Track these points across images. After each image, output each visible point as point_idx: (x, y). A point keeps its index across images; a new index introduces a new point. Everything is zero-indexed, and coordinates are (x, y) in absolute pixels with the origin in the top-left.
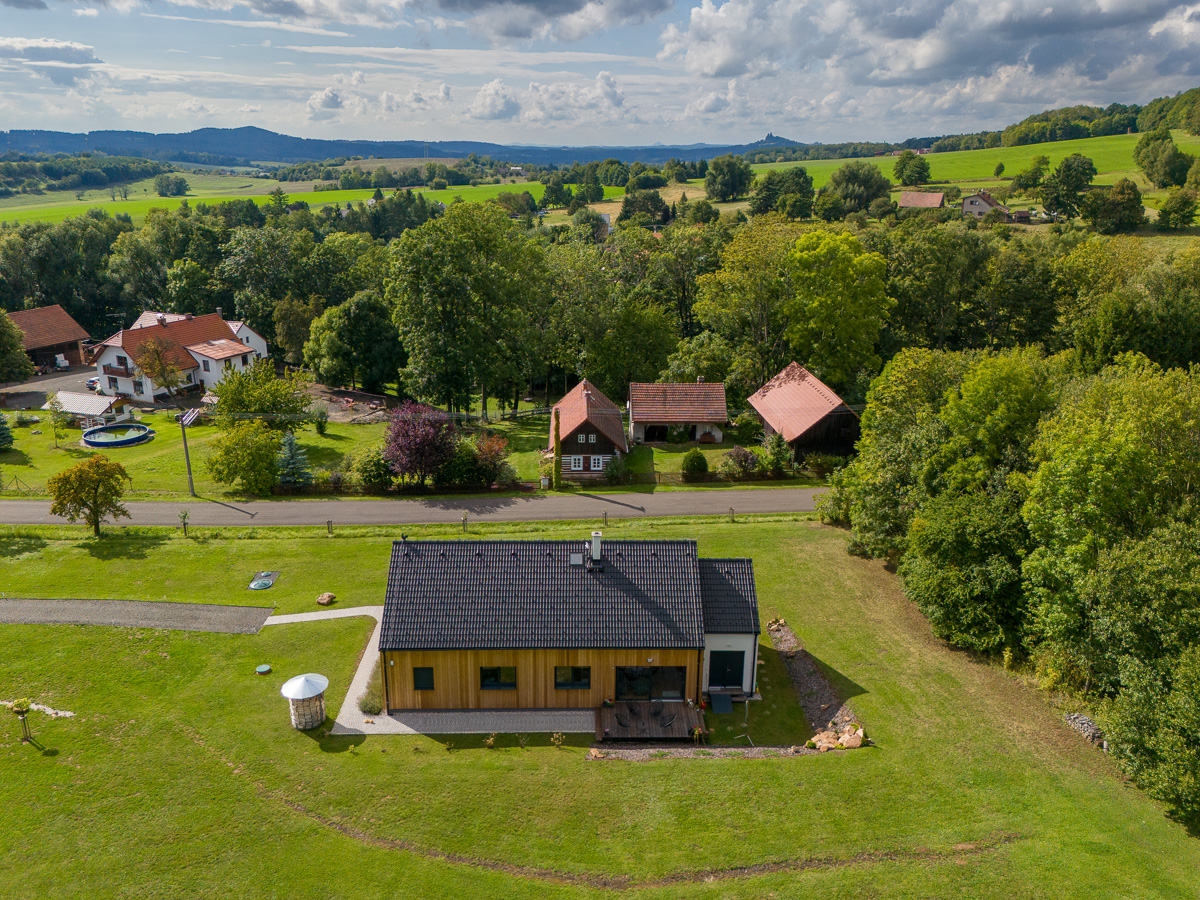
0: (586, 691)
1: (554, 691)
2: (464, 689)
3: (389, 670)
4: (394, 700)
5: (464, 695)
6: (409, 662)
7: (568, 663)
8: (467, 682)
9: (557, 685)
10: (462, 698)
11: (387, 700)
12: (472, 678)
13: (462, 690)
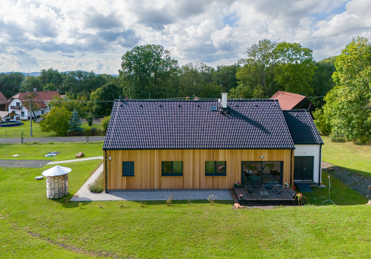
0: (224, 177)
1: (205, 177)
2: (152, 176)
3: (108, 162)
4: (110, 183)
5: (152, 180)
6: (120, 157)
7: (213, 159)
8: (154, 171)
9: (207, 174)
10: (150, 182)
11: (106, 183)
12: (157, 169)
13: (150, 177)
